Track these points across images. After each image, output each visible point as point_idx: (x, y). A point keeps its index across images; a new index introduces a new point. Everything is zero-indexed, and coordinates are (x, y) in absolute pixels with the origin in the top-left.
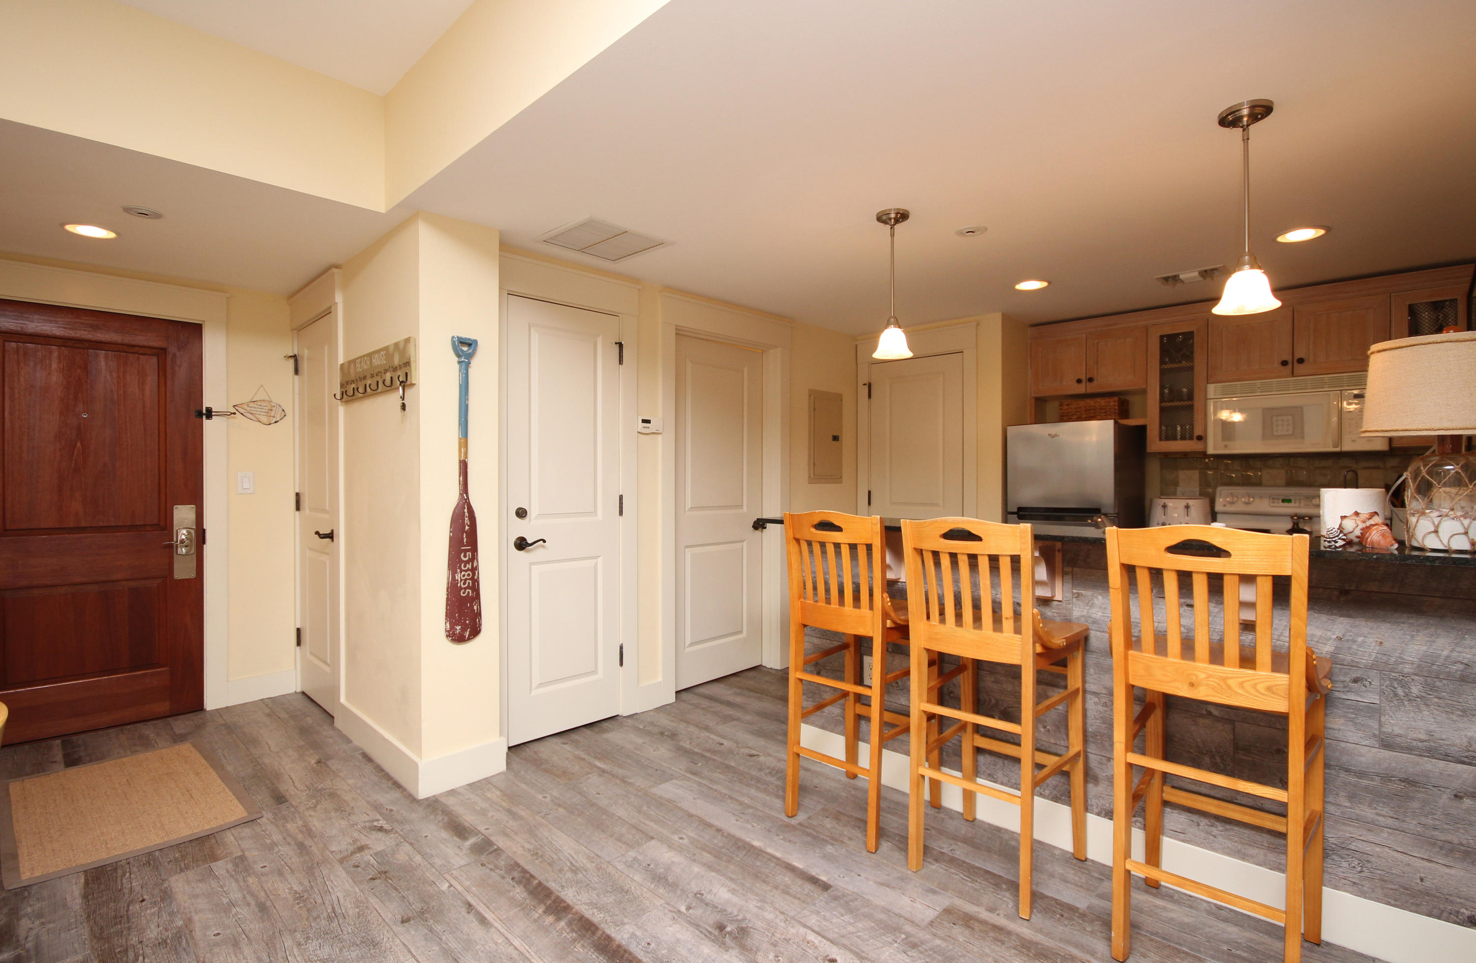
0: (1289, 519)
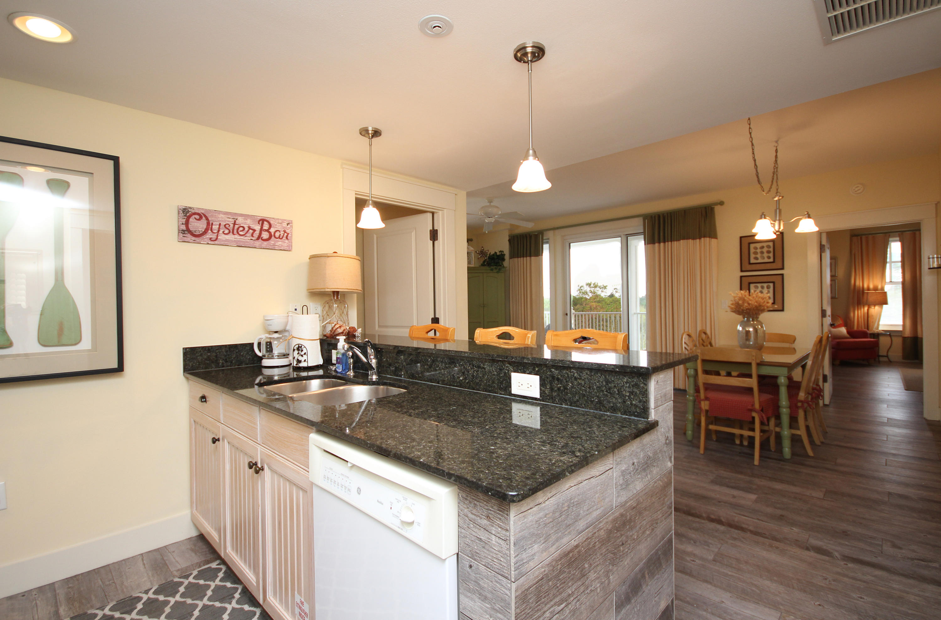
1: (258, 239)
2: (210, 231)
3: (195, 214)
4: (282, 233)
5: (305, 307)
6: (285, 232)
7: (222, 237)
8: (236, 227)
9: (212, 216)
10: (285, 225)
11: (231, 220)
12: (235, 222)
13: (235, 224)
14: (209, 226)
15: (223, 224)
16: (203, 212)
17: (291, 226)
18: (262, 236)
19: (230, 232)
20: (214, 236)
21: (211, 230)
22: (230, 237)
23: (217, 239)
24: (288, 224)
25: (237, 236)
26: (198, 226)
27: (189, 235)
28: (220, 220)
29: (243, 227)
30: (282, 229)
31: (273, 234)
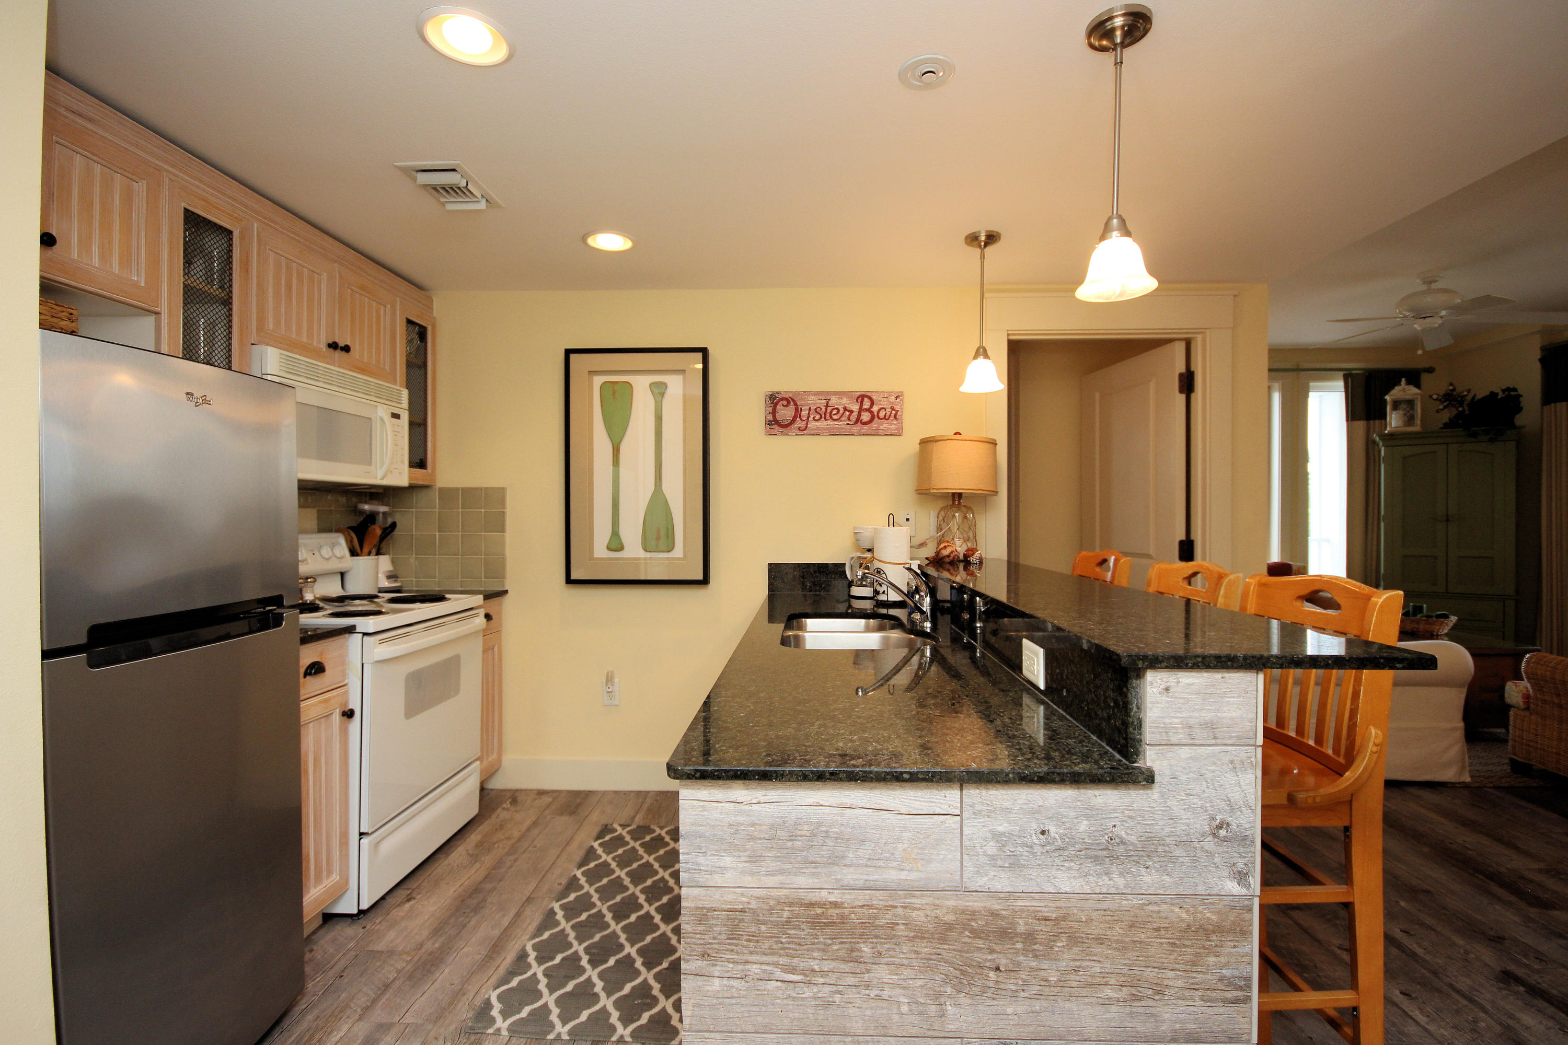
1: (856, 422)
2: (798, 419)
3: (782, 399)
4: (888, 411)
5: (891, 516)
6: (892, 409)
7: (813, 424)
8: (829, 409)
9: (801, 399)
10: (892, 399)
11: (822, 401)
12: (828, 403)
13: (827, 406)
14: (798, 411)
15: (813, 407)
16: (791, 395)
17: (901, 400)
18: (862, 417)
19: (821, 418)
20: (803, 425)
21: (800, 418)
22: (822, 424)
23: (806, 427)
24: (896, 398)
25: (829, 422)
26: (785, 413)
27: (776, 427)
28: (810, 404)
29: (837, 409)
30: (888, 406)
31: (876, 414)
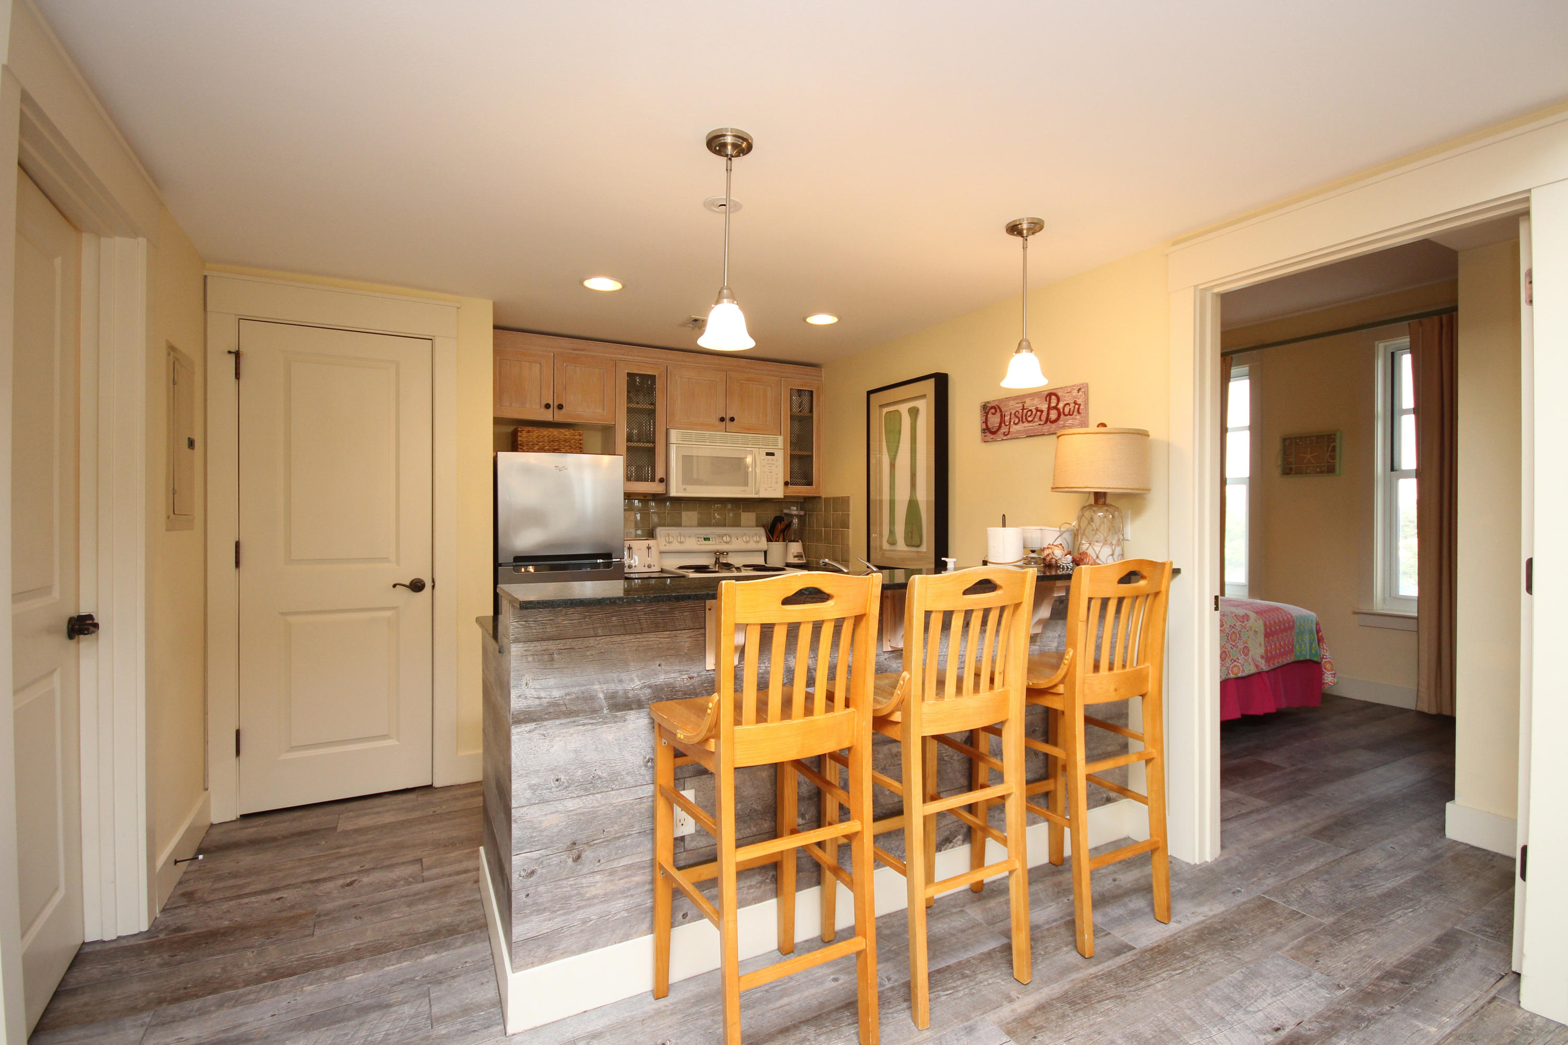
0: (713, 554)
1: (1046, 422)
2: (1003, 425)
3: (992, 408)
4: (1072, 405)
5: (1004, 517)
6: (1076, 403)
7: (1014, 428)
8: (1025, 411)
9: (1004, 406)
10: (1075, 393)
11: (1019, 405)
12: (1023, 405)
13: (1023, 409)
14: (1002, 417)
15: (1013, 412)
16: (997, 403)
17: (1083, 393)
18: (1051, 416)
19: (1019, 421)
20: (1007, 430)
21: (1005, 423)
22: (1020, 427)
23: (1010, 432)
24: (1079, 391)
25: (1026, 424)
26: (994, 421)
27: (988, 434)
28: (1010, 409)
29: (1031, 410)
30: (1071, 401)
31: (1061, 410)
